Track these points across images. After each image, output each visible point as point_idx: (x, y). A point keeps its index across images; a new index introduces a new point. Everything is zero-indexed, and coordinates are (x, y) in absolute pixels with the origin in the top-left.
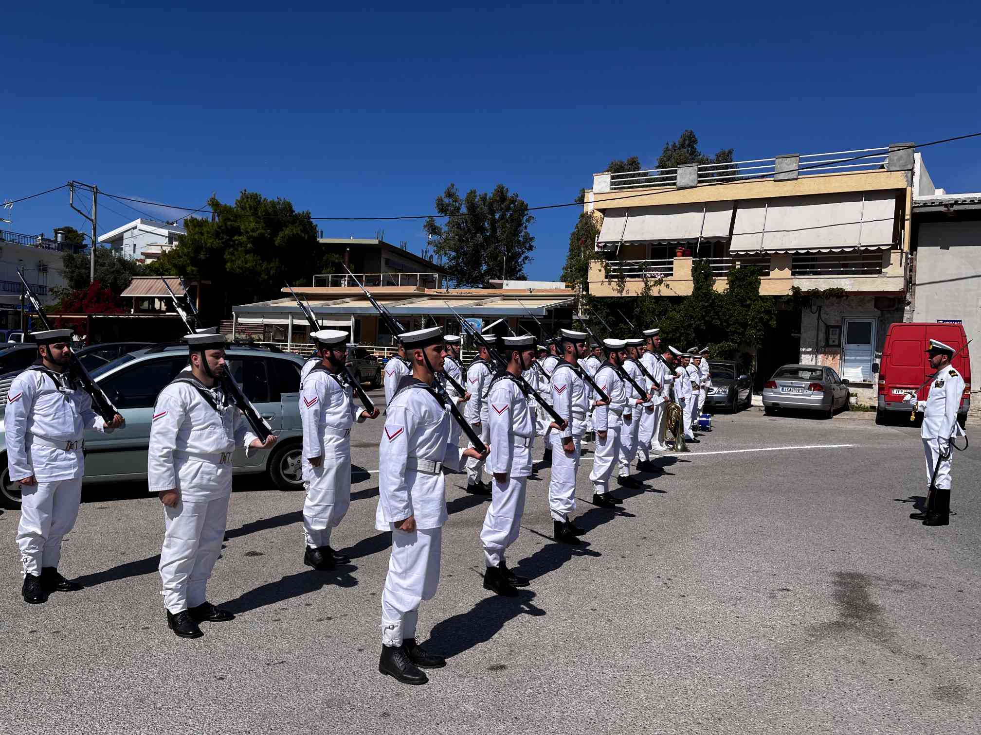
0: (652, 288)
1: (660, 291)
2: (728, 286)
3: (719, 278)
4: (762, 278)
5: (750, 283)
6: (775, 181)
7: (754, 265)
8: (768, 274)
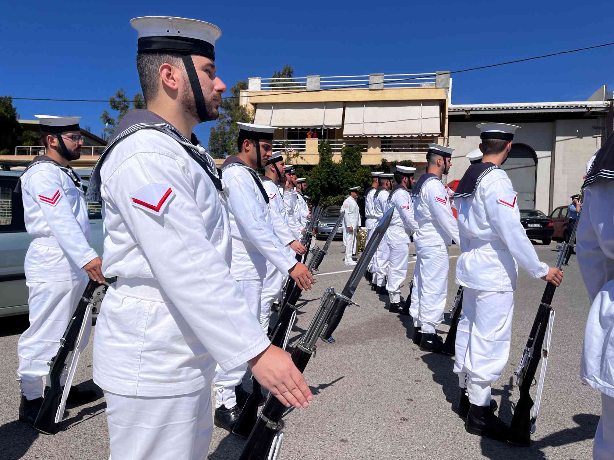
0: (291, 159)
1: (297, 161)
2: (341, 158)
3: (336, 153)
4: (363, 153)
5: (356, 157)
6: (370, 90)
7: (358, 145)
8: (366, 151)
